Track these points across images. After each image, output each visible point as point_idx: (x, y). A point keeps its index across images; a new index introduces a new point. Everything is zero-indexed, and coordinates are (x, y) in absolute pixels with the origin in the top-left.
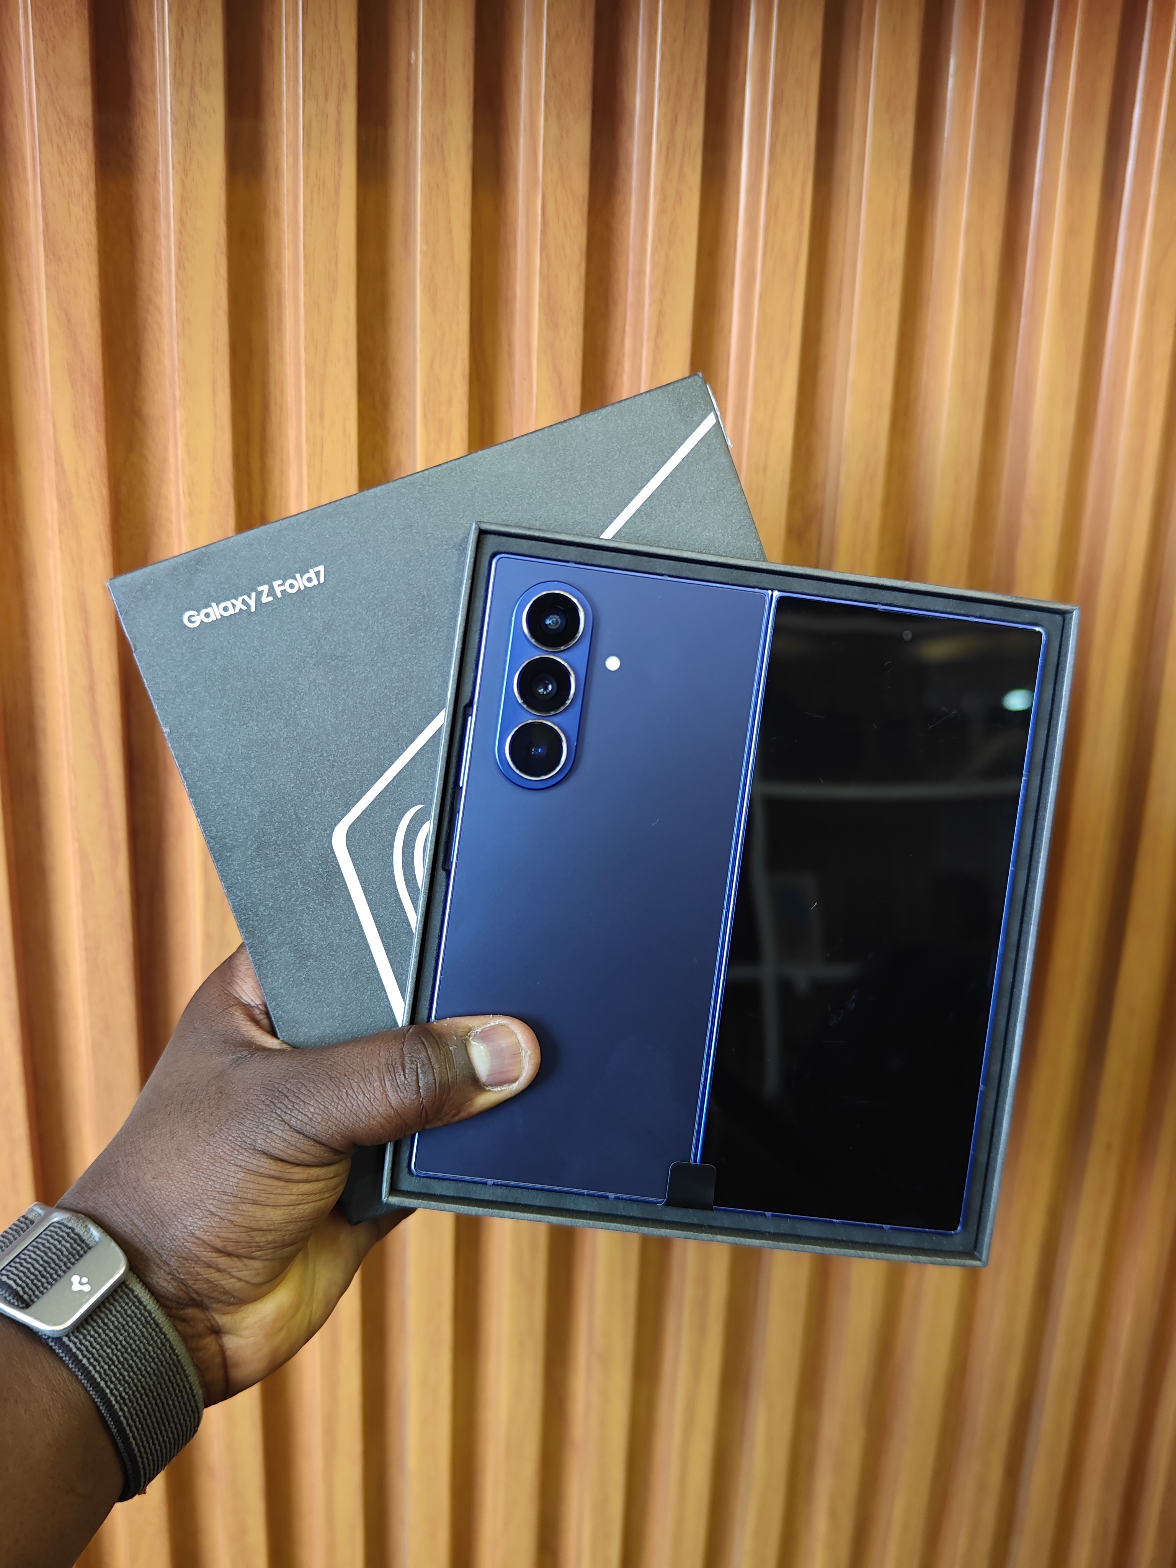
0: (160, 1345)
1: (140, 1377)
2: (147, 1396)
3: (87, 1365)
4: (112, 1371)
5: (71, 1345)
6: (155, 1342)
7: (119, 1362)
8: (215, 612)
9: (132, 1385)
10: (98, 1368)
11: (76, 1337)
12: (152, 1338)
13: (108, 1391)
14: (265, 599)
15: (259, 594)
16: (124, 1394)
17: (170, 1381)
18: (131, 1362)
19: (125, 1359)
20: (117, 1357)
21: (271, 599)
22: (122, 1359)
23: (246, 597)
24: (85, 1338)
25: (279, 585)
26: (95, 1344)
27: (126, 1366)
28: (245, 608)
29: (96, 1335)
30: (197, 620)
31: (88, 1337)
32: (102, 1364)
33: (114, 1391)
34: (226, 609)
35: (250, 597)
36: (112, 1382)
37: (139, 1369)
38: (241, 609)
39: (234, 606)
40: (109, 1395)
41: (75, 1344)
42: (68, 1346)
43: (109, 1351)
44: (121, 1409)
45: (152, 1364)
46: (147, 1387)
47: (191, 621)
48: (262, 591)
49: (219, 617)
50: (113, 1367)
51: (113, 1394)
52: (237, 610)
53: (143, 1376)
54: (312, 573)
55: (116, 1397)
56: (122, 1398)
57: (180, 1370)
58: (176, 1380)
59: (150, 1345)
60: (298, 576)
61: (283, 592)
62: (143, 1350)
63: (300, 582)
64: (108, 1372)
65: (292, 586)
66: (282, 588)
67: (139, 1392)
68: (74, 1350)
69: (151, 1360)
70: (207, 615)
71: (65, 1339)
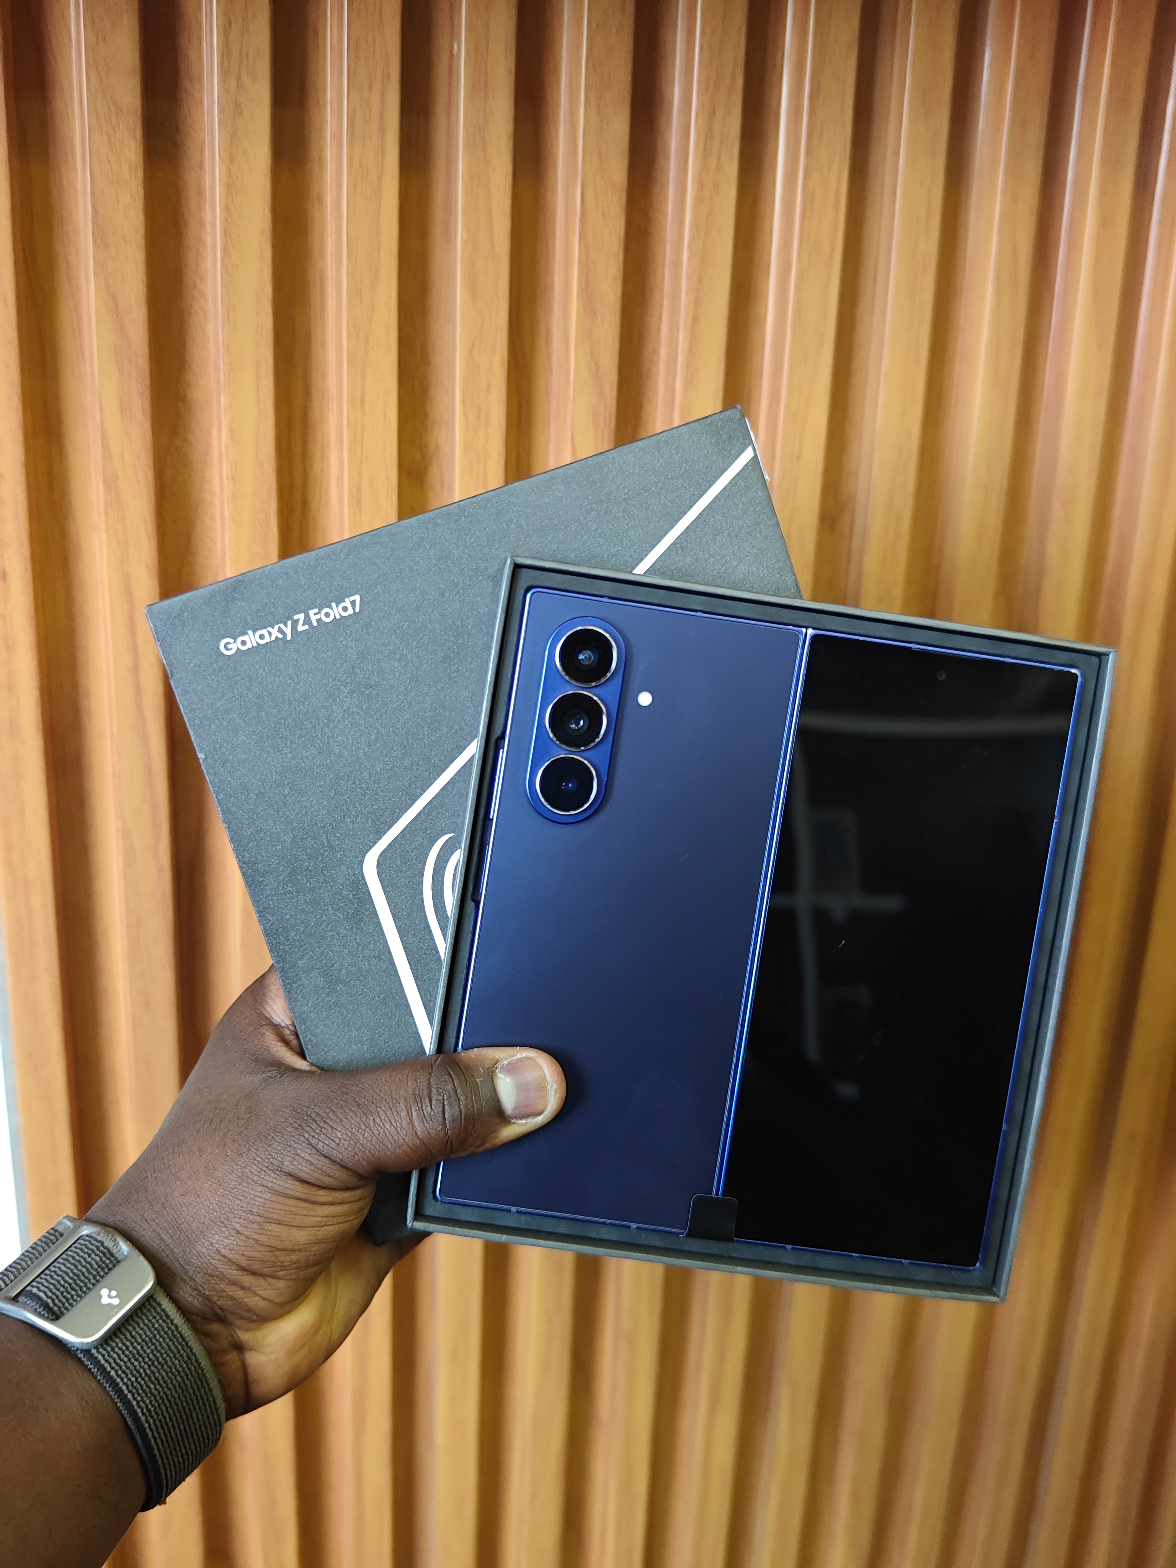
0: (186, 1359)
1: (166, 1389)
2: (172, 1408)
3: (115, 1377)
4: (139, 1383)
5: (100, 1357)
6: (181, 1356)
7: (146, 1374)
8: (252, 639)
9: (158, 1398)
10: (125, 1380)
11: (105, 1349)
12: (179, 1352)
13: (134, 1403)
14: (301, 628)
15: (295, 623)
16: (150, 1406)
17: (195, 1395)
18: (157, 1375)
19: (152, 1372)
20: (145, 1370)
21: (306, 627)
22: (149, 1372)
23: (282, 626)
24: (113, 1349)
25: (315, 614)
26: (123, 1357)
27: (153, 1379)
28: (280, 636)
29: (124, 1348)
30: (234, 647)
31: (117, 1349)
32: (130, 1376)
33: (141, 1403)
34: (262, 637)
35: (286, 625)
36: (139, 1394)
37: (165, 1382)
38: (277, 637)
39: (270, 634)
40: (136, 1407)
41: (103, 1356)
42: (96, 1358)
43: (136, 1363)
44: (147, 1421)
45: (178, 1378)
46: (172, 1400)
47: (227, 649)
48: (298, 620)
49: (255, 645)
50: (140, 1379)
51: (139, 1406)
52: (273, 638)
53: (169, 1389)
54: (347, 603)
55: (142, 1410)
56: (149, 1410)
57: (205, 1384)
58: (201, 1394)
59: (177, 1359)
60: (334, 605)
61: (319, 621)
62: (170, 1364)
63: (336, 611)
64: (135, 1384)
65: (327, 615)
66: (318, 617)
67: (165, 1405)
68: (103, 1362)
69: (177, 1373)
70: (244, 643)
71: (94, 1351)
